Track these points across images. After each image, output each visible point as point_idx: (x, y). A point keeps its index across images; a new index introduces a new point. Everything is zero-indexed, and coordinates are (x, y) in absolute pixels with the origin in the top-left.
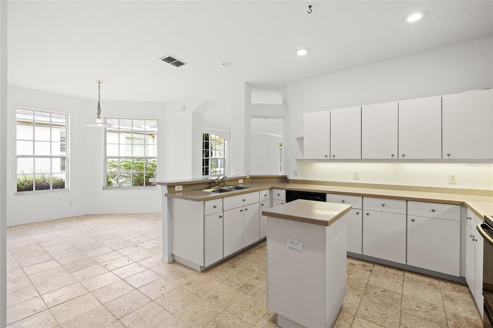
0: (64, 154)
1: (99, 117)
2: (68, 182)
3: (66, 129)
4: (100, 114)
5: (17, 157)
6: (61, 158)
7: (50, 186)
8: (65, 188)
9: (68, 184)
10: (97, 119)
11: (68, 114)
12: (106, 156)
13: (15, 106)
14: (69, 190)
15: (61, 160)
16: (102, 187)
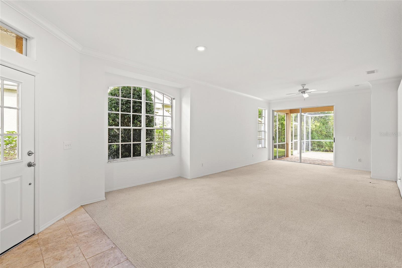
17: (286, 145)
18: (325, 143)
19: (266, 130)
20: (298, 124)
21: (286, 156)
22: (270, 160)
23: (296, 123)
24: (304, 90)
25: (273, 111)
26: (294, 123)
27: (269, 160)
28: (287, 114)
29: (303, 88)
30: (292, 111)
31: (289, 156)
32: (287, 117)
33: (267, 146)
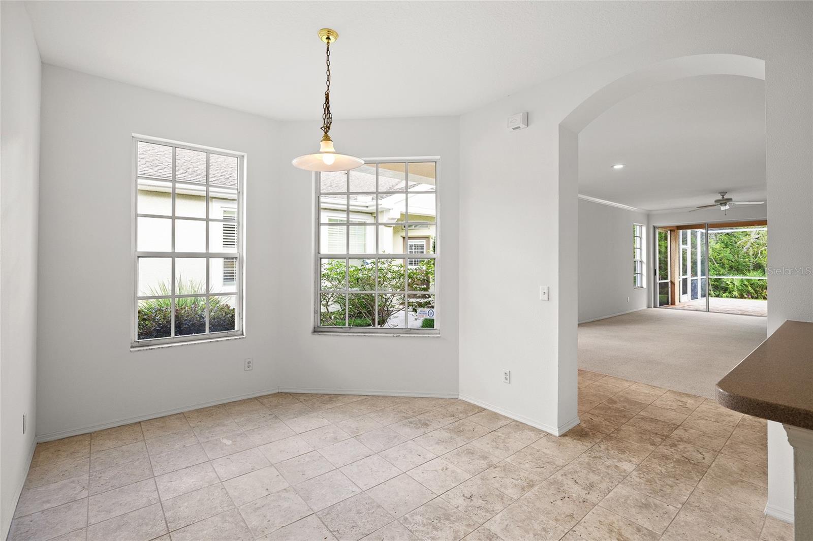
0: (232, 251)
1: (327, 138)
2: (241, 315)
3: (238, 190)
4: (329, 127)
5: (139, 257)
6: (225, 258)
7: (205, 323)
8: (236, 328)
9: (241, 320)
10: (322, 144)
11: (243, 156)
12: (319, 253)
13: (133, 134)
14: (243, 334)
15: (224, 262)
16: (311, 329)
17: (670, 284)
18: (731, 282)
19: (644, 259)
20: (688, 247)
21: (670, 304)
22: (650, 309)
23: (685, 247)
24: (725, 200)
25: (654, 227)
26: (682, 247)
27: (648, 307)
28: (671, 230)
29: (723, 197)
30: (679, 228)
31: (676, 304)
32: (672, 236)
33: (645, 285)
